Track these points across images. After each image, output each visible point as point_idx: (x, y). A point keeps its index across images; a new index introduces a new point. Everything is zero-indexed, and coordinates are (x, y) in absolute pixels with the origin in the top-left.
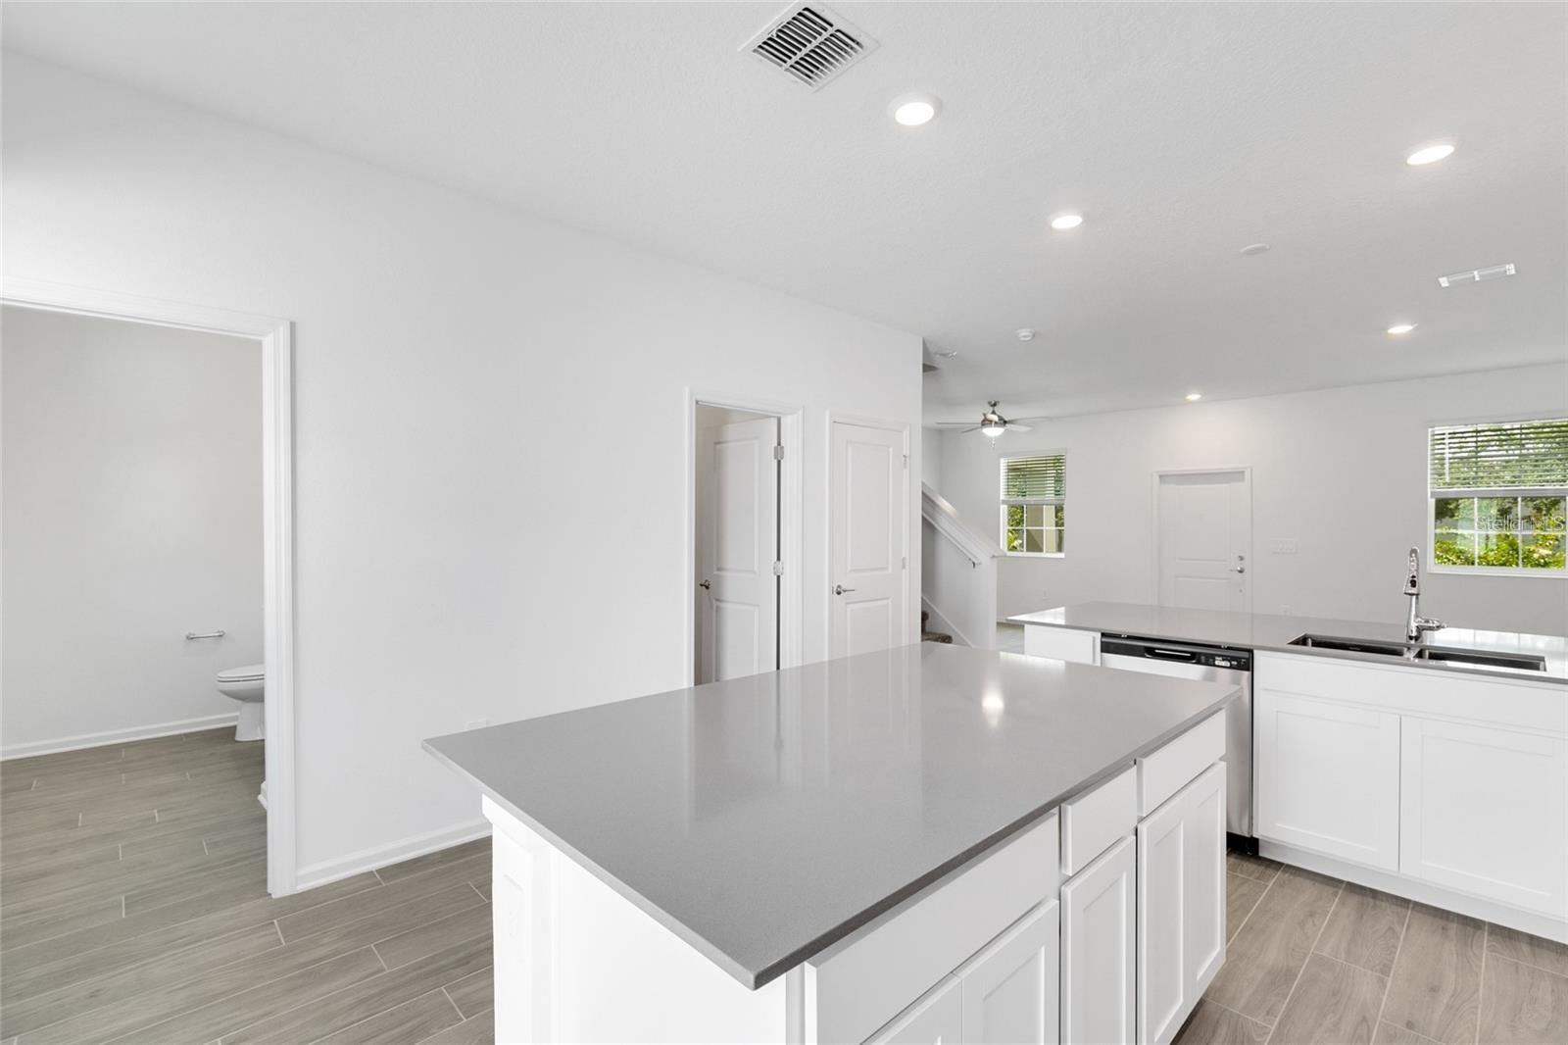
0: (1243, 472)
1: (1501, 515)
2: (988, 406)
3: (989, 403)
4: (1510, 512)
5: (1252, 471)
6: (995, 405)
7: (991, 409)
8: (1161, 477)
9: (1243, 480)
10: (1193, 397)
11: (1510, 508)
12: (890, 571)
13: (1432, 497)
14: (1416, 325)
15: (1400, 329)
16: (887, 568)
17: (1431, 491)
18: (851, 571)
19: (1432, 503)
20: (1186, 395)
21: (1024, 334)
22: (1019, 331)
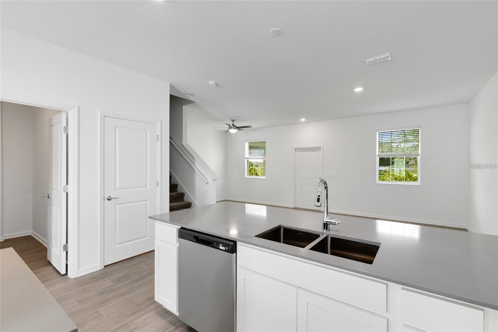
0: (320, 148)
1: (407, 163)
2: (231, 121)
3: (232, 120)
4: (409, 163)
5: (323, 147)
6: (233, 121)
7: (232, 123)
8: (295, 149)
9: (320, 150)
10: (303, 120)
11: (409, 161)
12: (148, 188)
13: (378, 156)
14: (364, 88)
15: (358, 90)
16: (146, 186)
17: (378, 153)
18: (119, 189)
19: (378, 159)
20: (300, 119)
21: (212, 83)
22: (209, 82)
